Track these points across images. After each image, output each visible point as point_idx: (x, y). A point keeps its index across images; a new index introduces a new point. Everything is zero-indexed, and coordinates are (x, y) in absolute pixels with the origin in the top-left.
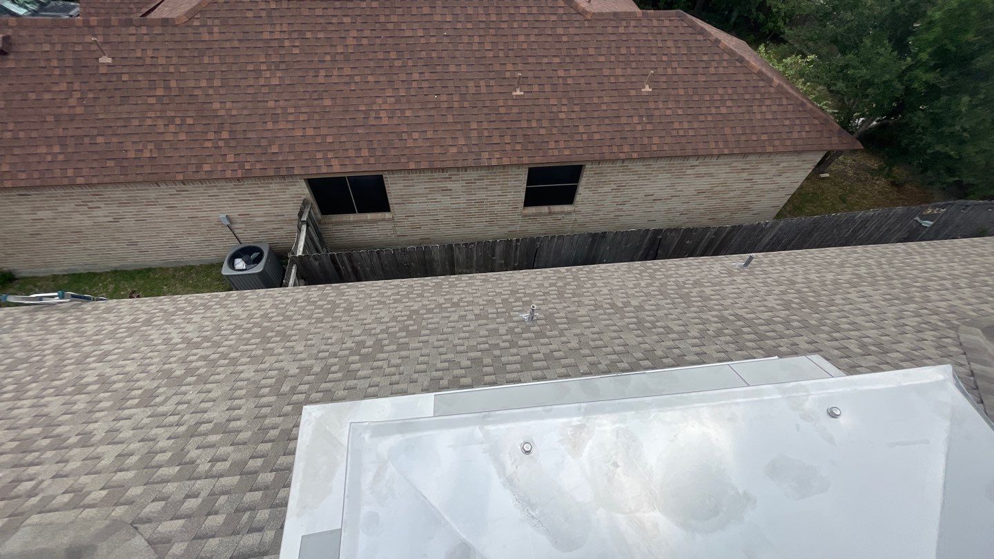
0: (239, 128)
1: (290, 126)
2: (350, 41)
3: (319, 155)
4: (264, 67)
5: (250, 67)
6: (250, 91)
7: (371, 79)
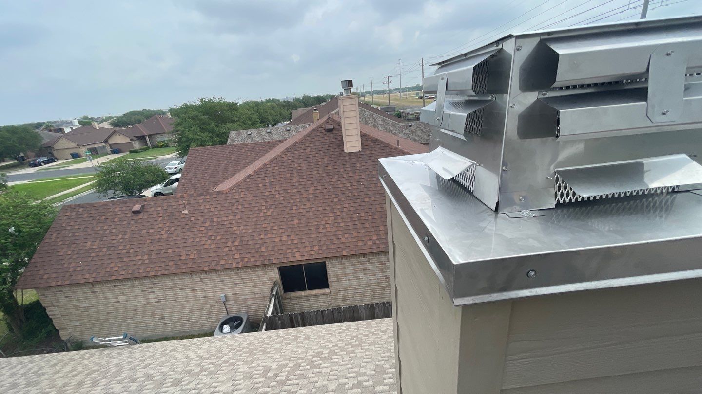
0: (245, 239)
1: (274, 236)
2: (310, 192)
3: (289, 251)
4: (263, 208)
5: (257, 208)
6: (255, 219)
7: (321, 208)
